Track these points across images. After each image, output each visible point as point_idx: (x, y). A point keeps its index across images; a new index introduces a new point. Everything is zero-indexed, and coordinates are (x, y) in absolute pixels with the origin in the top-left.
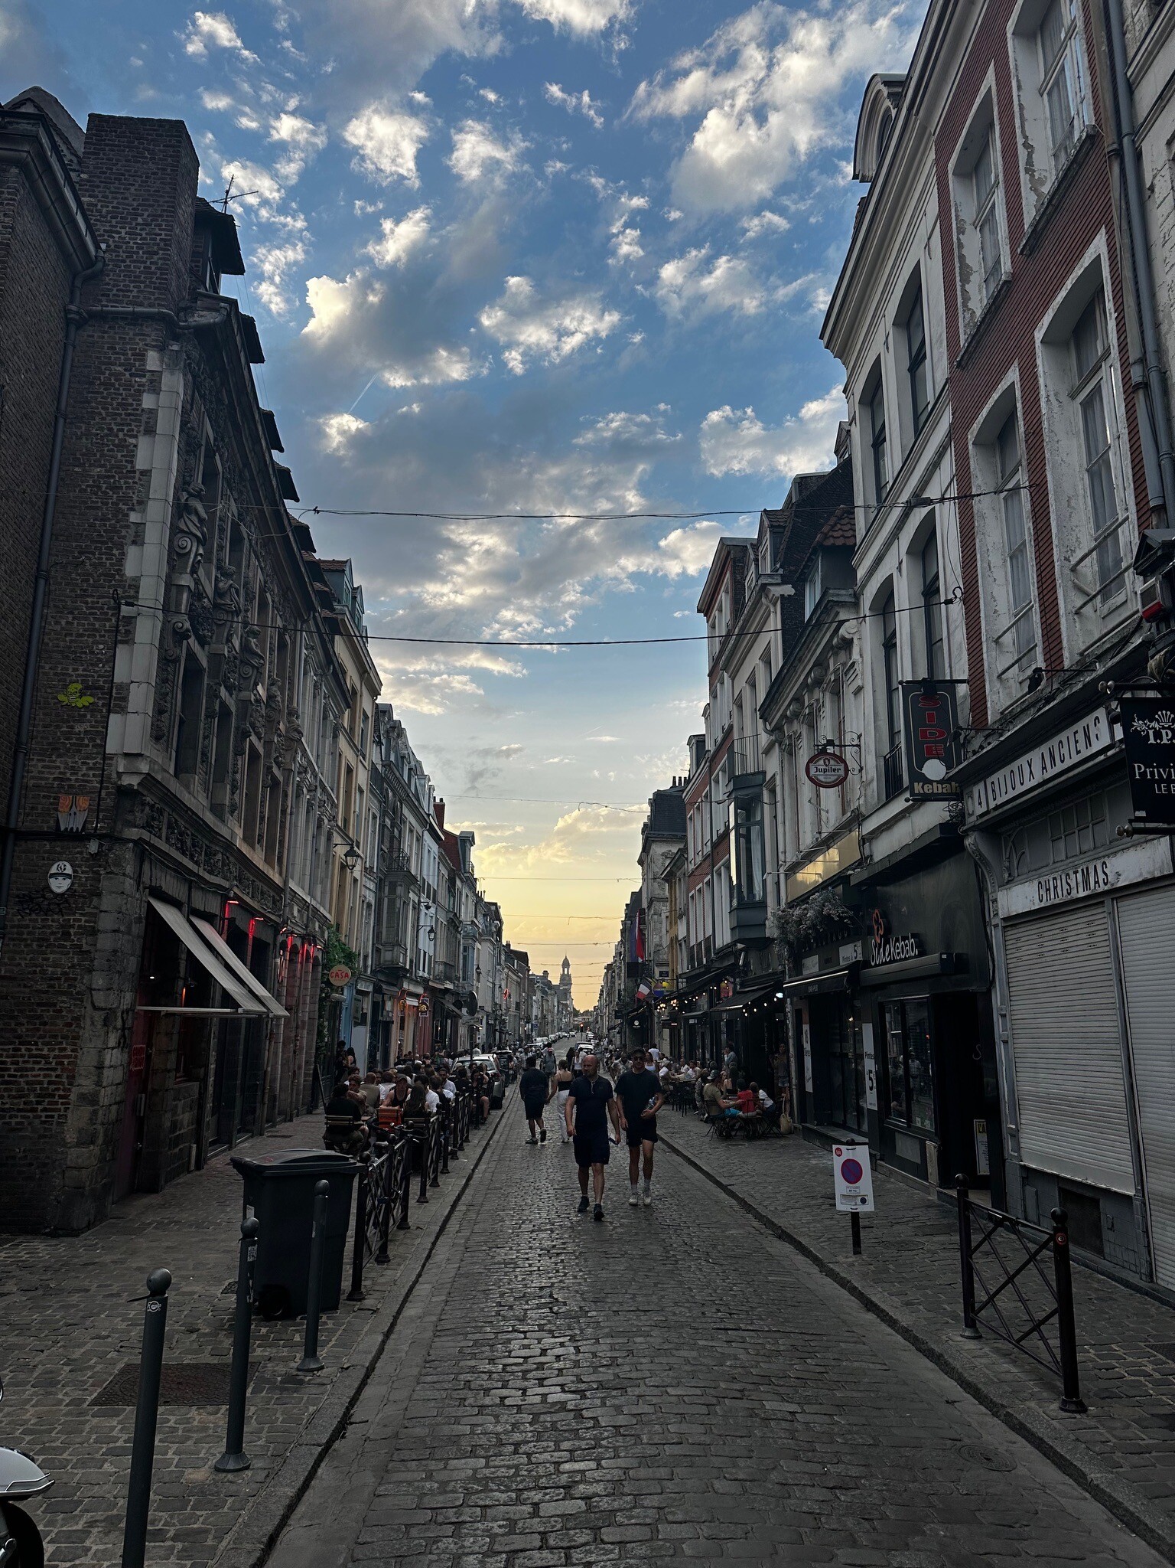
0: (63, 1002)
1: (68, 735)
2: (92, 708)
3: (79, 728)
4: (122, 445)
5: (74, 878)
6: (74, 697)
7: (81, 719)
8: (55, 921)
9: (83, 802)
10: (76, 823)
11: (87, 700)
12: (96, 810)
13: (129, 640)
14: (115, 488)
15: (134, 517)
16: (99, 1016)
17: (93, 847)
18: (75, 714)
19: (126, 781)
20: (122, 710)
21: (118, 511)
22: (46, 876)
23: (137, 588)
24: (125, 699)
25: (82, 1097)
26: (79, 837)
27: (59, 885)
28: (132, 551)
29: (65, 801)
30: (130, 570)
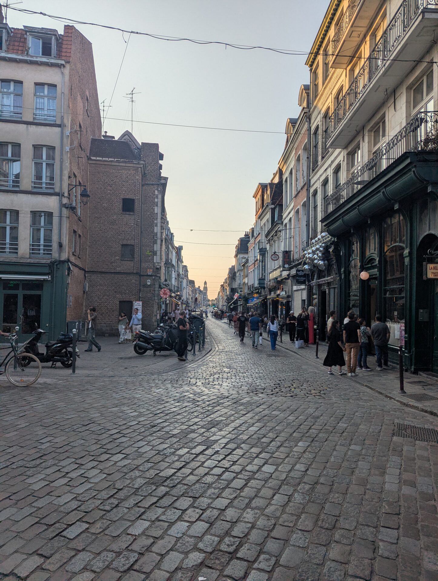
0: (151, 301)
1: (148, 259)
2: (151, 255)
3: (150, 258)
4: (152, 208)
5: (151, 282)
6: (148, 253)
7: (150, 257)
8: (148, 289)
9: (151, 270)
10: (150, 274)
11: (150, 253)
12: (153, 271)
13: (156, 243)
14: (152, 216)
15: (155, 222)
16: (156, 303)
17: (154, 278)
18: (149, 256)
19: (157, 267)
20: (156, 255)
21: (152, 221)
22: (146, 282)
23: (157, 234)
24: (156, 253)
25: (155, 315)
26: (151, 276)
27: (149, 283)
28: (155, 228)
29: (148, 270)
30: (155, 231)
